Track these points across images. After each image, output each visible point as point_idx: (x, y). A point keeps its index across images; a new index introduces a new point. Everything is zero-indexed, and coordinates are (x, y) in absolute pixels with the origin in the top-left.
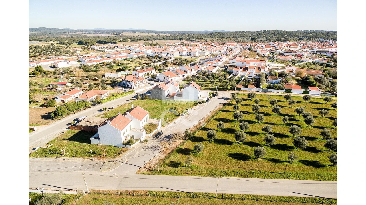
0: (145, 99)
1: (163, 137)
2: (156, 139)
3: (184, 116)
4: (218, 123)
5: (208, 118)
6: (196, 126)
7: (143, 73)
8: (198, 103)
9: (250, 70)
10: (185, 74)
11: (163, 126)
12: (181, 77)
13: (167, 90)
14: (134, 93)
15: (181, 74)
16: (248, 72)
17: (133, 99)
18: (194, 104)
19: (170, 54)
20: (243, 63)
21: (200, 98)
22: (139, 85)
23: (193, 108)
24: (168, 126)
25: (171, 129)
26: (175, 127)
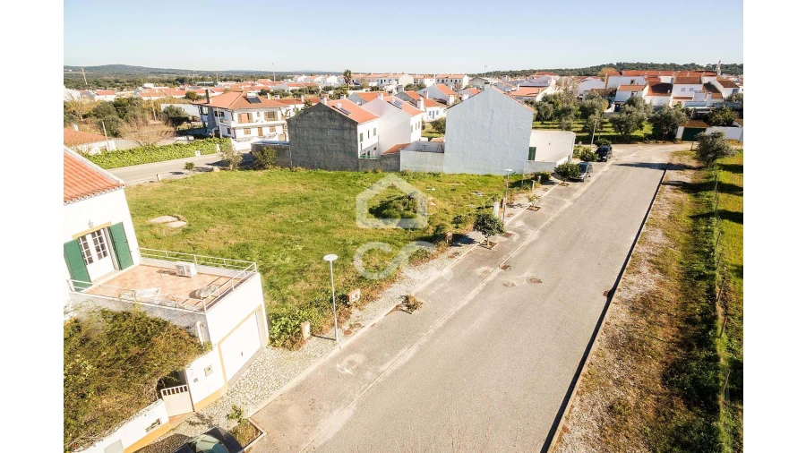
0: (260, 166)
7: (292, 106)
11: (285, 332)
13: (369, 125)
15: (427, 106)
16: (676, 98)
17: (207, 169)
18: (512, 187)
19: (387, 81)
20: (632, 82)
21: (530, 163)
22: (260, 128)
23: (515, 203)
24: (344, 343)
25: (369, 375)
26: (407, 354)
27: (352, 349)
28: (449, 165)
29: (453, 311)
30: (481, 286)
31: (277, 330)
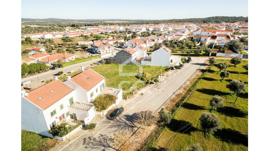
0: (110, 63)
1: (122, 118)
2: (112, 122)
3: (153, 83)
4: (210, 97)
5: (188, 88)
6: (173, 101)
7: (113, 42)
8: (170, 69)
9: (219, 38)
10: (152, 43)
11: (125, 98)
12: (148, 45)
13: (134, 54)
14: (100, 57)
15: (149, 42)
16: (217, 40)
17: (97, 64)
18: (165, 70)
19: (138, 29)
20: (208, 33)
21: (171, 63)
22: (106, 51)
23: (164, 75)
24: (133, 99)
25: (136, 103)
26: (141, 101)
27: (134, 100)
28: (152, 64)
29: (148, 95)
30: (154, 91)
31: (124, 97)
